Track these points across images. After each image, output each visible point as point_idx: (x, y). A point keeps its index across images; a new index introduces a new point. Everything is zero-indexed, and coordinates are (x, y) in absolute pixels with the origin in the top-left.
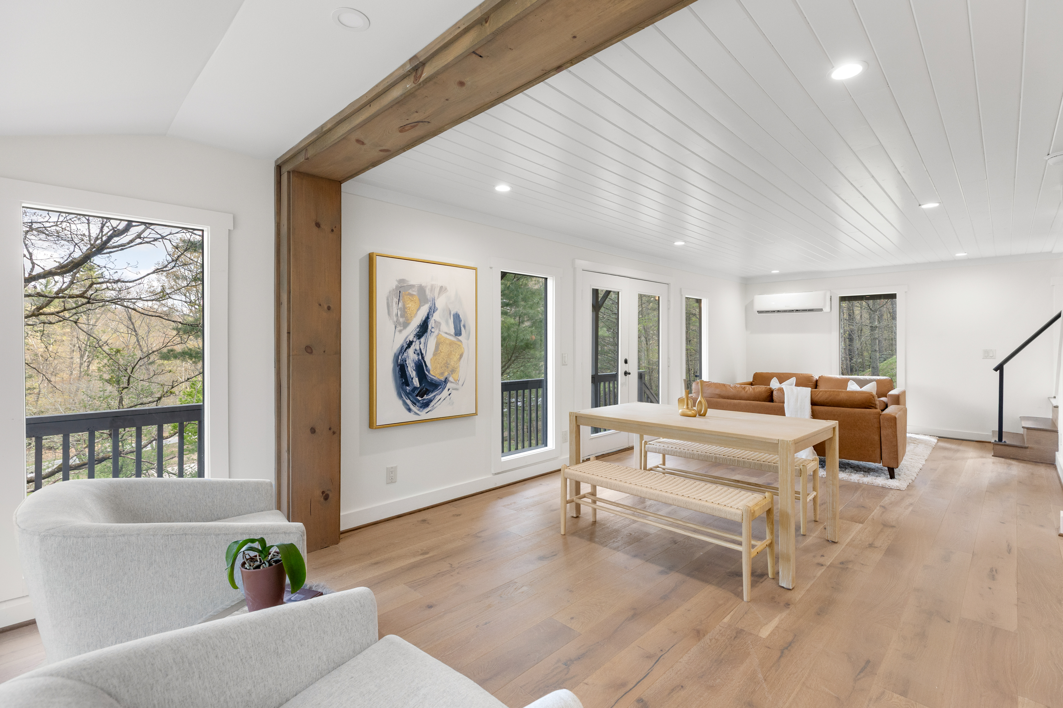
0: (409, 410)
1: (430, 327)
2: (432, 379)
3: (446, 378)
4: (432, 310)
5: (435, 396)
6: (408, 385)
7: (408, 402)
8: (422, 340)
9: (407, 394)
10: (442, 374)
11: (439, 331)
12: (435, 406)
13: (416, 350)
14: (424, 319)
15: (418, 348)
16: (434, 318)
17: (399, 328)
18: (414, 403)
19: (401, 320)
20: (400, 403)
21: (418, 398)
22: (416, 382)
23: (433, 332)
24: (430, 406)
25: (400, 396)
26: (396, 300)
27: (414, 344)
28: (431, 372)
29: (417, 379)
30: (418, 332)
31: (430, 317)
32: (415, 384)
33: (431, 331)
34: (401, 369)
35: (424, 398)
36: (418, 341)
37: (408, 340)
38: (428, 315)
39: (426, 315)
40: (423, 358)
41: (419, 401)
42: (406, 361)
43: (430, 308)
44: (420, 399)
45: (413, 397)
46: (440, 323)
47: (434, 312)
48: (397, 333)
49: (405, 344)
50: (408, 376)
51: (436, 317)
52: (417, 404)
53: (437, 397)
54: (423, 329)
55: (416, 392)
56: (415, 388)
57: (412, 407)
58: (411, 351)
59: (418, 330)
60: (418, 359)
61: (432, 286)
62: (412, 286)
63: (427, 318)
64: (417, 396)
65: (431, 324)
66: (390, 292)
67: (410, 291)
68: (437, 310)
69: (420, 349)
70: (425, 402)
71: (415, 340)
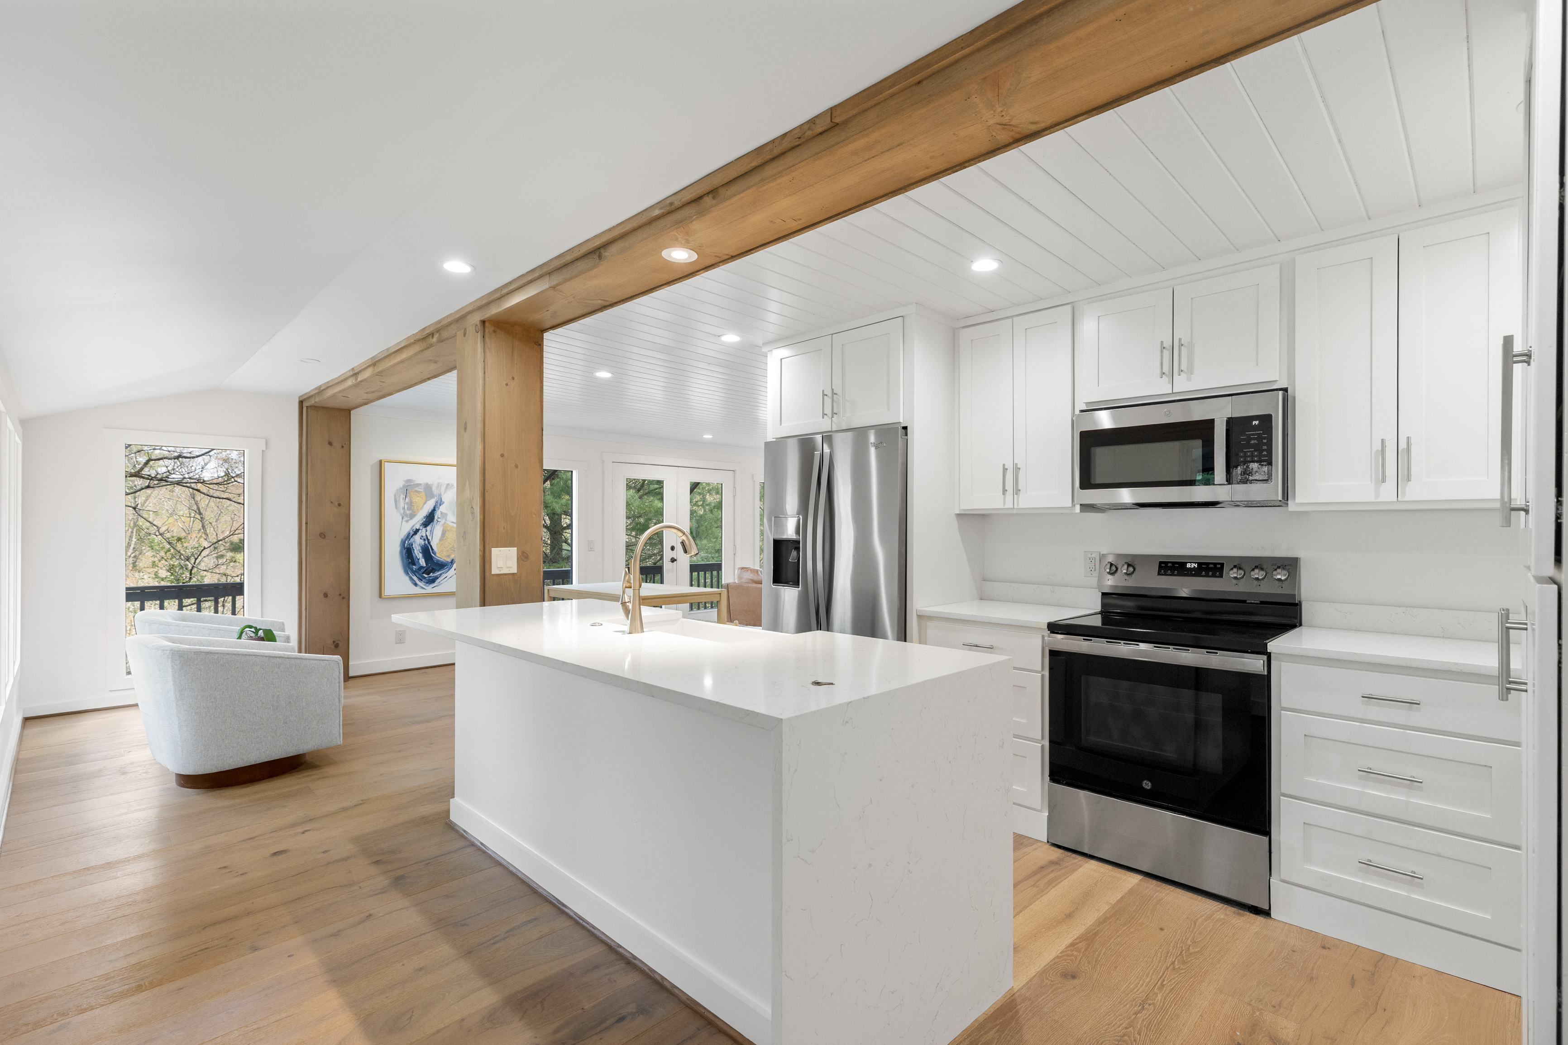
0: (416, 585)
1: (436, 517)
2: (438, 561)
3: (453, 560)
4: (439, 503)
5: (441, 574)
6: (415, 565)
7: (415, 578)
8: (429, 528)
9: (414, 572)
10: (449, 556)
11: (446, 520)
12: (441, 582)
13: (422, 536)
14: (430, 511)
15: (424, 535)
16: (440, 510)
17: (405, 519)
18: (420, 580)
19: (408, 512)
20: (407, 578)
21: (424, 575)
22: (422, 562)
23: (440, 522)
24: (436, 582)
25: (407, 573)
26: (403, 496)
27: (420, 531)
28: (437, 554)
29: (423, 560)
30: (425, 522)
31: (436, 509)
32: (421, 563)
33: (437, 520)
34: (408, 553)
35: (430, 575)
36: (424, 530)
37: (414, 528)
38: (434, 508)
39: (432, 508)
40: (429, 543)
41: (425, 578)
42: (412, 545)
43: (437, 502)
44: (426, 576)
45: (419, 574)
46: (446, 514)
47: (440, 505)
48: (404, 523)
49: (411, 532)
50: (414, 557)
51: (442, 509)
52: (424, 580)
53: (443, 575)
54: (430, 519)
55: (423, 570)
56: (422, 567)
57: (418, 582)
58: (417, 537)
59: (424, 520)
60: (425, 543)
61: (438, 484)
62: (419, 485)
63: (434, 510)
64: (423, 573)
65: (437, 515)
66: (397, 490)
67: (417, 489)
68: (443, 503)
69: (427, 536)
70: (431, 578)
71: (421, 528)
